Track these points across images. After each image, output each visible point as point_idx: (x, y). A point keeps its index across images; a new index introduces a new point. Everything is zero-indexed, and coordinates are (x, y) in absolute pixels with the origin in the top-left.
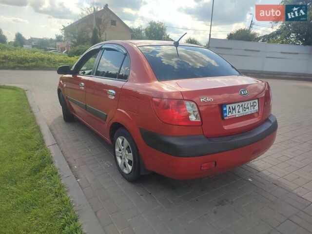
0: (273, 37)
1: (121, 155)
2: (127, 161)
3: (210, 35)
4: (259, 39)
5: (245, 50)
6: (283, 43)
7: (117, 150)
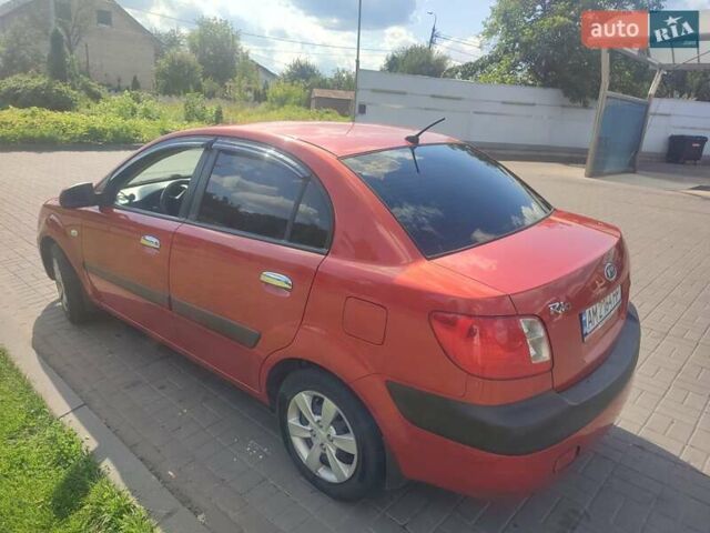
0: (482, 67)
1: (308, 435)
2: (334, 452)
3: (358, 62)
4: (453, 71)
5: (433, 96)
6: (503, 81)
7: (293, 420)
